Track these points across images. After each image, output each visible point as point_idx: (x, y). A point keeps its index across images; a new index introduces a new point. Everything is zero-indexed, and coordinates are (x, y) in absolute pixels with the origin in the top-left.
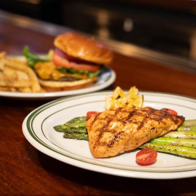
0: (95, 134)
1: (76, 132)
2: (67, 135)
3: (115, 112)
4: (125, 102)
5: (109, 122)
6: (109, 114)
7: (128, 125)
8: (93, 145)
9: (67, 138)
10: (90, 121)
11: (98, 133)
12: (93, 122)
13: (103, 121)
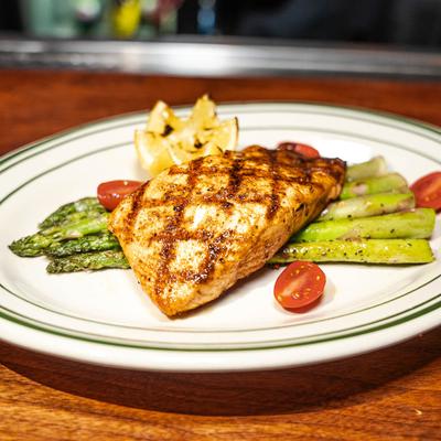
0: (151, 251)
1: (83, 252)
2: (57, 265)
3: (186, 176)
4: (192, 142)
5: (180, 209)
6: (172, 185)
7: (239, 210)
8: (152, 284)
9: (62, 271)
10: (120, 214)
11: (159, 245)
12: (132, 216)
13: (161, 209)
